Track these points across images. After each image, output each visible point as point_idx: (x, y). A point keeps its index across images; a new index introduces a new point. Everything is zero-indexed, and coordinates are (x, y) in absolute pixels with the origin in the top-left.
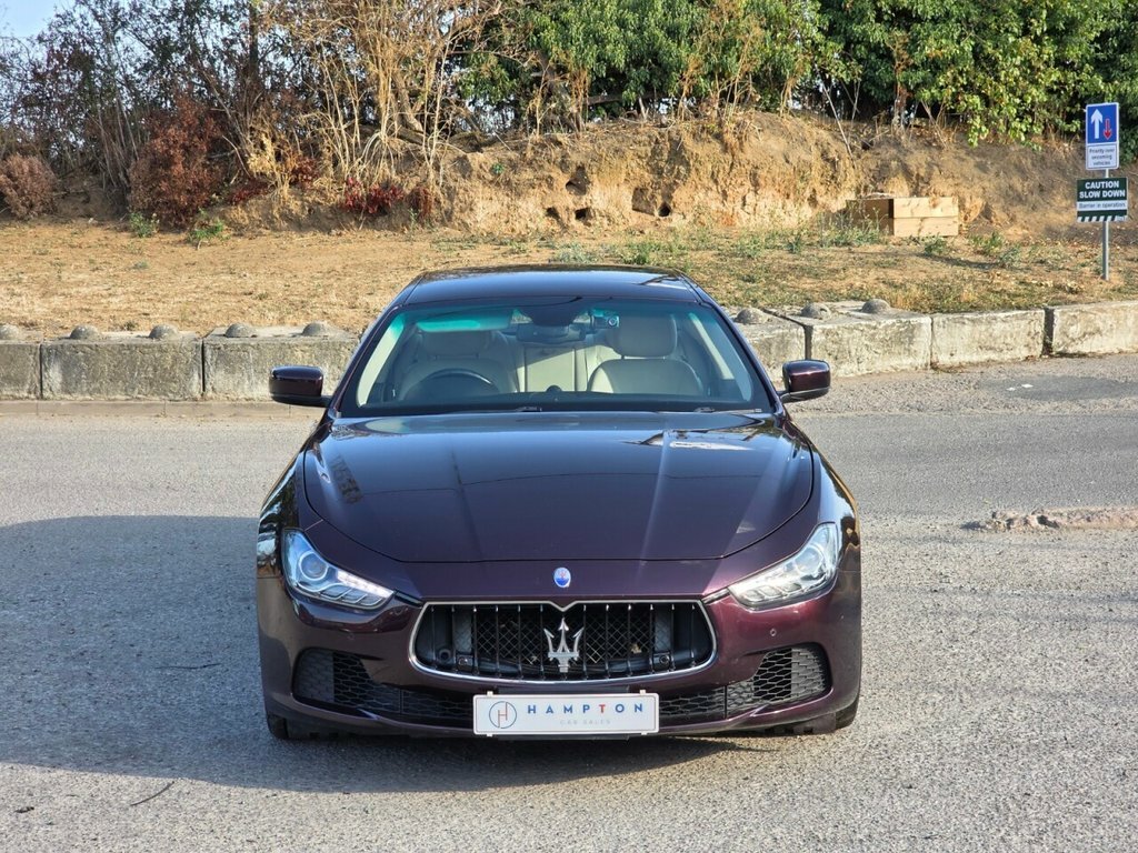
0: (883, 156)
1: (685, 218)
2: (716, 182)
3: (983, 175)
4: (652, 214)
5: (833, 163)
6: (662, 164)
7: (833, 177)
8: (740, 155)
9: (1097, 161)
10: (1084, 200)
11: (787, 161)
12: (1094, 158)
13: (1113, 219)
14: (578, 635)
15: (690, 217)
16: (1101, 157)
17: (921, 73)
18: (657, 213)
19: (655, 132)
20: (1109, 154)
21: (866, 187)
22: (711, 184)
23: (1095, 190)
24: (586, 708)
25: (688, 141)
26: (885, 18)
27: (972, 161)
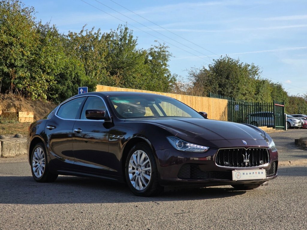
0: (8, 102)
3: (33, 108)
14: (249, 156)
17: (17, 80)
26: (8, 65)
27: (29, 105)
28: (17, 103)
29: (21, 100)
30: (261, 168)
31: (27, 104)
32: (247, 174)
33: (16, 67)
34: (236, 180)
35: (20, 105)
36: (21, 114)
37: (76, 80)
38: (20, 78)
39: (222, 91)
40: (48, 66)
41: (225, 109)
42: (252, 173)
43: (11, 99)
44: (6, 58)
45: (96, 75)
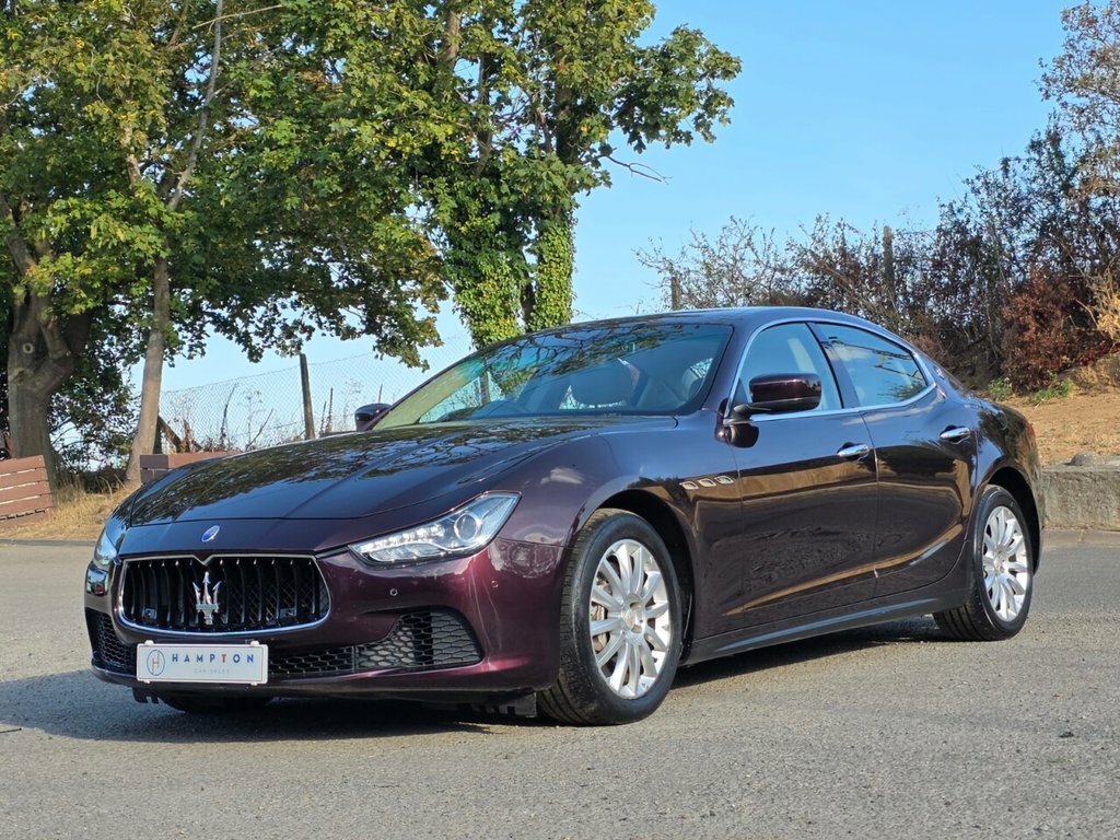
14: (216, 587)
24: (212, 657)
32: (187, 660)
34: (148, 681)
42: (207, 658)
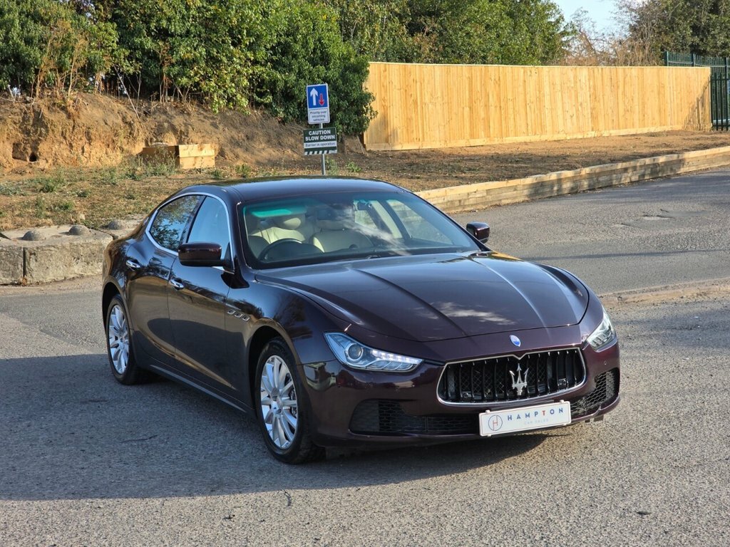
0: (158, 120)
1: (47, 162)
2: (65, 138)
3: (216, 130)
4: (26, 160)
5: (130, 125)
6: (29, 127)
7: (130, 133)
8: (78, 121)
9: (315, 118)
10: (309, 142)
11: (106, 124)
12: (314, 117)
13: (328, 152)
14: (526, 373)
15: (50, 161)
16: (318, 116)
17: (176, 68)
18: (28, 159)
19: (24, 106)
20: (323, 114)
21: (151, 139)
22: (62, 139)
23: (316, 135)
24: (536, 413)
25: (45, 111)
26: (153, 33)
27: (208, 122)
28: (178, 121)
29: (189, 114)
30: (557, 400)
31: (203, 121)
32: (519, 417)
33: (172, 35)
34: (490, 435)
35: (186, 125)
36: (184, 150)
37: (319, 54)
38: (183, 63)
39: (701, 43)
40: (246, 28)
41: (704, 91)
42: (532, 414)
43: (165, 113)
44: (146, 19)
45: (373, 35)
